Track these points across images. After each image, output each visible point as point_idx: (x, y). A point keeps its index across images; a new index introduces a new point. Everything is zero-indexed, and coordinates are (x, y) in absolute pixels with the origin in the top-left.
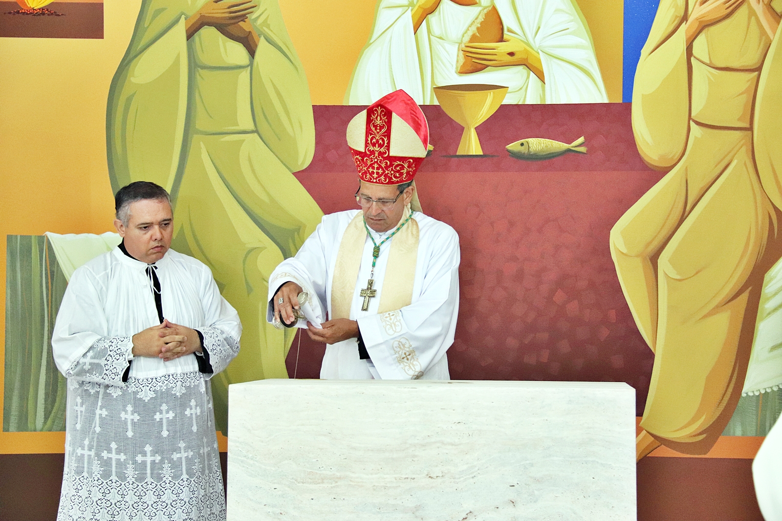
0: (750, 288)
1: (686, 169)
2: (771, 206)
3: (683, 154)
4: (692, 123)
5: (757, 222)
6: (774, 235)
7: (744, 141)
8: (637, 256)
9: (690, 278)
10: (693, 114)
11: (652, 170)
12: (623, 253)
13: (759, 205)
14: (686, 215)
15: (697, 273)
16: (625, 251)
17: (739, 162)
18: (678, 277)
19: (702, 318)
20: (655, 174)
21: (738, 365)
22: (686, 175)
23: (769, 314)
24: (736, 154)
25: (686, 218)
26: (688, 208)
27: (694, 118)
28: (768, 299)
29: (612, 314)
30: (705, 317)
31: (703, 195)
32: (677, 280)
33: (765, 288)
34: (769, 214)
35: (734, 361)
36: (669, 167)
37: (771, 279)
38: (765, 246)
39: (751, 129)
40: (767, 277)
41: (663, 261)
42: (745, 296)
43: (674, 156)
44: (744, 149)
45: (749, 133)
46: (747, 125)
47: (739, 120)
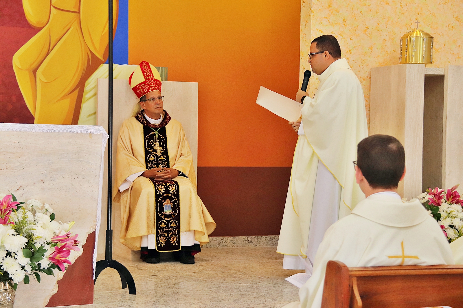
0: (79, 88)
1: (50, 29)
2: (89, 50)
3: (48, 22)
4: (52, 7)
5: (82, 58)
6: (90, 63)
7: (76, 18)
8: (27, 70)
9: (52, 81)
10: (52, 3)
11: (33, 28)
12: (19, 68)
13: (83, 49)
14: (50, 51)
15: (55, 79)
16: (20, 67)
17: (74, 28)
18: (46, 81)
19: (56, 101)
20: (34, 30)
21: (73, 122)
22: (50, 31)
23: (87, 100)
24: (73, 24)
25: (49, 53)
26: (51, 48)
27: (53, 5)
28: (87, 93)
29: (14, 98)
30: (59, 100)
31: (58, 42)
32: (45, 82)
33: (86, 87)
34: (88, 54)
35: (71, 121)
36: (41, 27)
37: (88, 84)
38: (86, 68)
39: (79, 12)
40: (87, 82)
41: (39, 73)
42: (77, 91)
43: (43, 22)
44: (76, 22)
45: (79, 14)
46: (77, 11)
47: (74, 8)
